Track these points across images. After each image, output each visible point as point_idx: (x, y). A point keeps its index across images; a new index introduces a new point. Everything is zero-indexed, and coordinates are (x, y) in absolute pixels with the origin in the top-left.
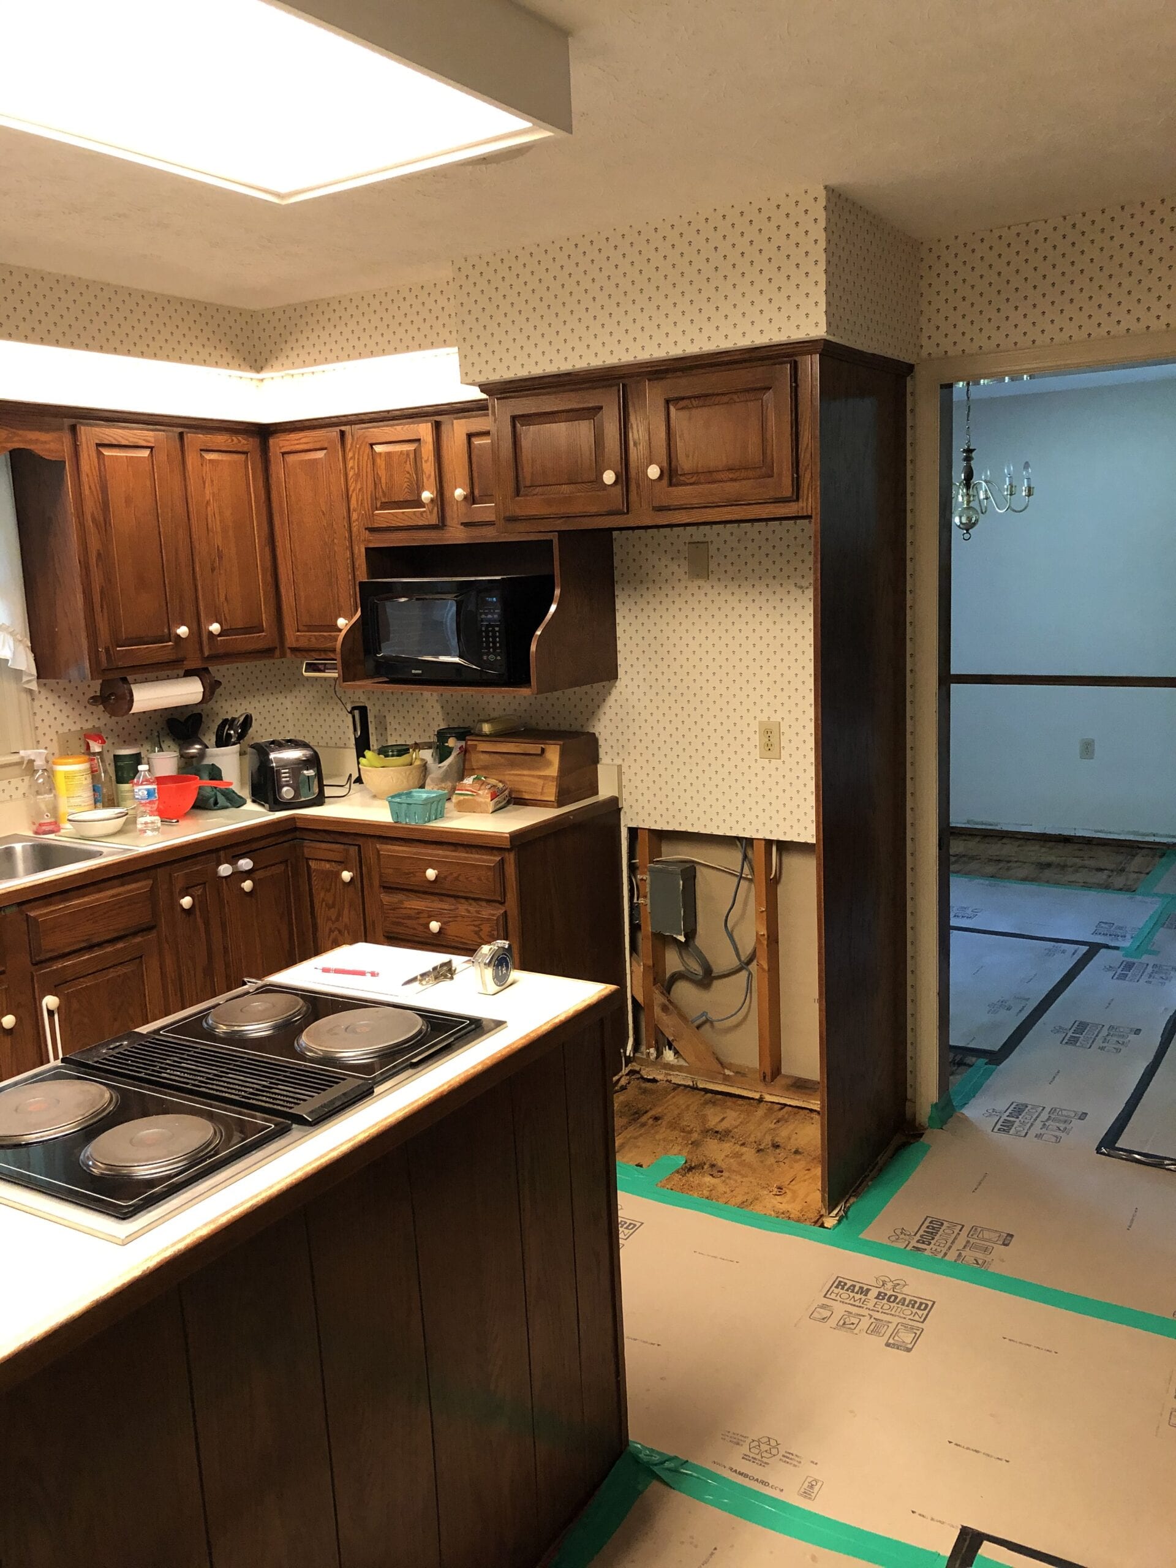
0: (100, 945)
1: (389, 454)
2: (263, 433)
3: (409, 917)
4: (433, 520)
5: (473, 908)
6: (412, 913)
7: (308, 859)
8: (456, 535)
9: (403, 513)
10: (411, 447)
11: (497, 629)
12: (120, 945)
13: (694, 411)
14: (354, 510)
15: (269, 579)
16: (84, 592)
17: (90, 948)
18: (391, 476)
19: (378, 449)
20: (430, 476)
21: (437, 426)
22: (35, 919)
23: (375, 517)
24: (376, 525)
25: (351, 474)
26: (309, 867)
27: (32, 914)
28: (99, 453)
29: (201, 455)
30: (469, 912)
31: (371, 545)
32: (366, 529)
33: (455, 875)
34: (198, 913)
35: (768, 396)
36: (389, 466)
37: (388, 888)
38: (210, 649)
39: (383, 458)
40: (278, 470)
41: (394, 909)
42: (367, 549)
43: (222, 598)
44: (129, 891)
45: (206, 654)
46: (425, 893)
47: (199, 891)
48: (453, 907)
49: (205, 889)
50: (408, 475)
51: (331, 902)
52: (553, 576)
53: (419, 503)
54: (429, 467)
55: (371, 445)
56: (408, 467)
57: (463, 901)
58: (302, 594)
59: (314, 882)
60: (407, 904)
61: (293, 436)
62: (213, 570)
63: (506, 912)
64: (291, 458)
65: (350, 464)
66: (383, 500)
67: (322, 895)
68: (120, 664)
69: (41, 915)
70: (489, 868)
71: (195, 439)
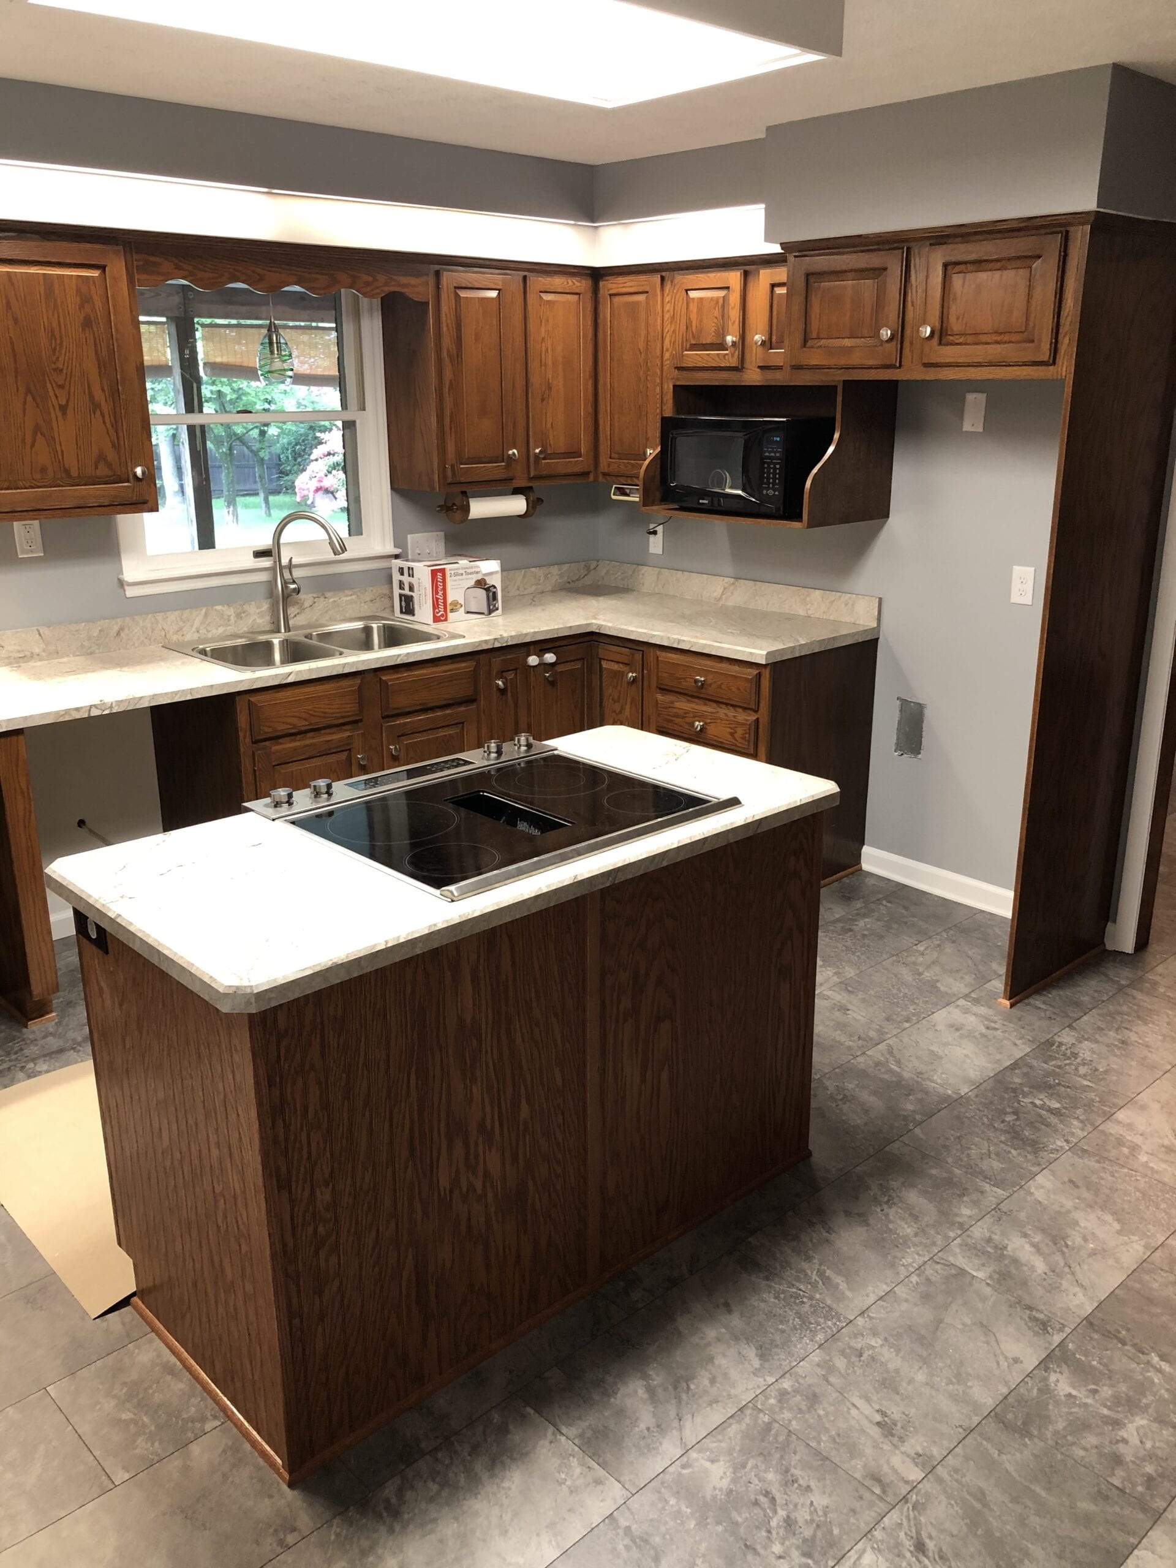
0: (432, 709)
1: (701, 299)
2: (596, 275)
3: (677, 716)
4: (734, 362)
5: (731, 713)
6: (680, 712)
7: (600, 659)
8: (753, 377)
9: (708, 355)
10: (722, 293)
11: (778, 466)
12: (448, 711)
13: (968, 276)
14: (667, 350)
15: (590, 410)
16: (437, 416)
17: (425, 710)
18: (701, 321)
19: (693, 294)
20: (734, 322)
21: (746, 274)
22: (386, 682)
23: (685, 358)
24: (685, 365)
25: (667, 316)
26: (601, 665)
27: (384, 678)
28: (457, 296)
29: (540, 297)
30: (726, 715)
31: (678, 383)
32: (675, 368)
33: (719, 683)
34: (509, 694)
35: (1037, 264)
36: (700, 310)
37: (664, 690)
38: (535, 470)
39: (696, 304)
40: (606, 311)
41: (666, 708)
42: (674, 386)
43: (549, 425)
44: (458, 669)
45: (532, 475)
46: (692, 696)
47: (510, 676)
48: (714, 711)
49: (516, 674)
50: (715, 320)
51: (616, 698)
52: (834, 419)
53: (722, 346)
54: (735, 314)
55: (687, 291)
56: (717, 313)
57: (724, 706)
58: (616, 424)
59: (604, 679)
60: (677, 705)
61: (621, 279)
62: (543, 400)
63: (758, 719)
64: (616, 299)
65: (667, 307)
66: (693, 342)
67: (610, 691)
68: (463, 479)
69: (390, 680)
70: (746, 679)
71: (538, 282)
